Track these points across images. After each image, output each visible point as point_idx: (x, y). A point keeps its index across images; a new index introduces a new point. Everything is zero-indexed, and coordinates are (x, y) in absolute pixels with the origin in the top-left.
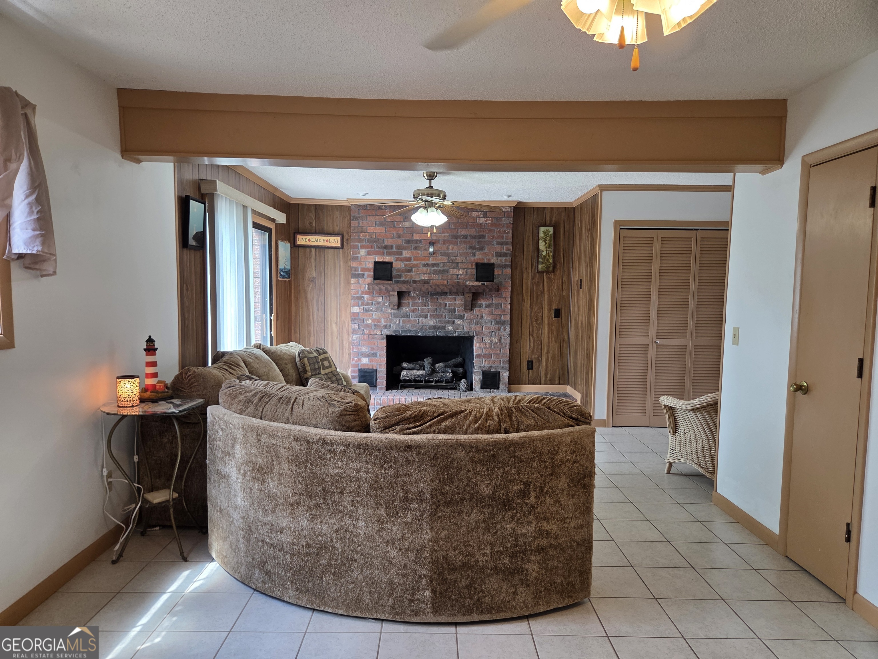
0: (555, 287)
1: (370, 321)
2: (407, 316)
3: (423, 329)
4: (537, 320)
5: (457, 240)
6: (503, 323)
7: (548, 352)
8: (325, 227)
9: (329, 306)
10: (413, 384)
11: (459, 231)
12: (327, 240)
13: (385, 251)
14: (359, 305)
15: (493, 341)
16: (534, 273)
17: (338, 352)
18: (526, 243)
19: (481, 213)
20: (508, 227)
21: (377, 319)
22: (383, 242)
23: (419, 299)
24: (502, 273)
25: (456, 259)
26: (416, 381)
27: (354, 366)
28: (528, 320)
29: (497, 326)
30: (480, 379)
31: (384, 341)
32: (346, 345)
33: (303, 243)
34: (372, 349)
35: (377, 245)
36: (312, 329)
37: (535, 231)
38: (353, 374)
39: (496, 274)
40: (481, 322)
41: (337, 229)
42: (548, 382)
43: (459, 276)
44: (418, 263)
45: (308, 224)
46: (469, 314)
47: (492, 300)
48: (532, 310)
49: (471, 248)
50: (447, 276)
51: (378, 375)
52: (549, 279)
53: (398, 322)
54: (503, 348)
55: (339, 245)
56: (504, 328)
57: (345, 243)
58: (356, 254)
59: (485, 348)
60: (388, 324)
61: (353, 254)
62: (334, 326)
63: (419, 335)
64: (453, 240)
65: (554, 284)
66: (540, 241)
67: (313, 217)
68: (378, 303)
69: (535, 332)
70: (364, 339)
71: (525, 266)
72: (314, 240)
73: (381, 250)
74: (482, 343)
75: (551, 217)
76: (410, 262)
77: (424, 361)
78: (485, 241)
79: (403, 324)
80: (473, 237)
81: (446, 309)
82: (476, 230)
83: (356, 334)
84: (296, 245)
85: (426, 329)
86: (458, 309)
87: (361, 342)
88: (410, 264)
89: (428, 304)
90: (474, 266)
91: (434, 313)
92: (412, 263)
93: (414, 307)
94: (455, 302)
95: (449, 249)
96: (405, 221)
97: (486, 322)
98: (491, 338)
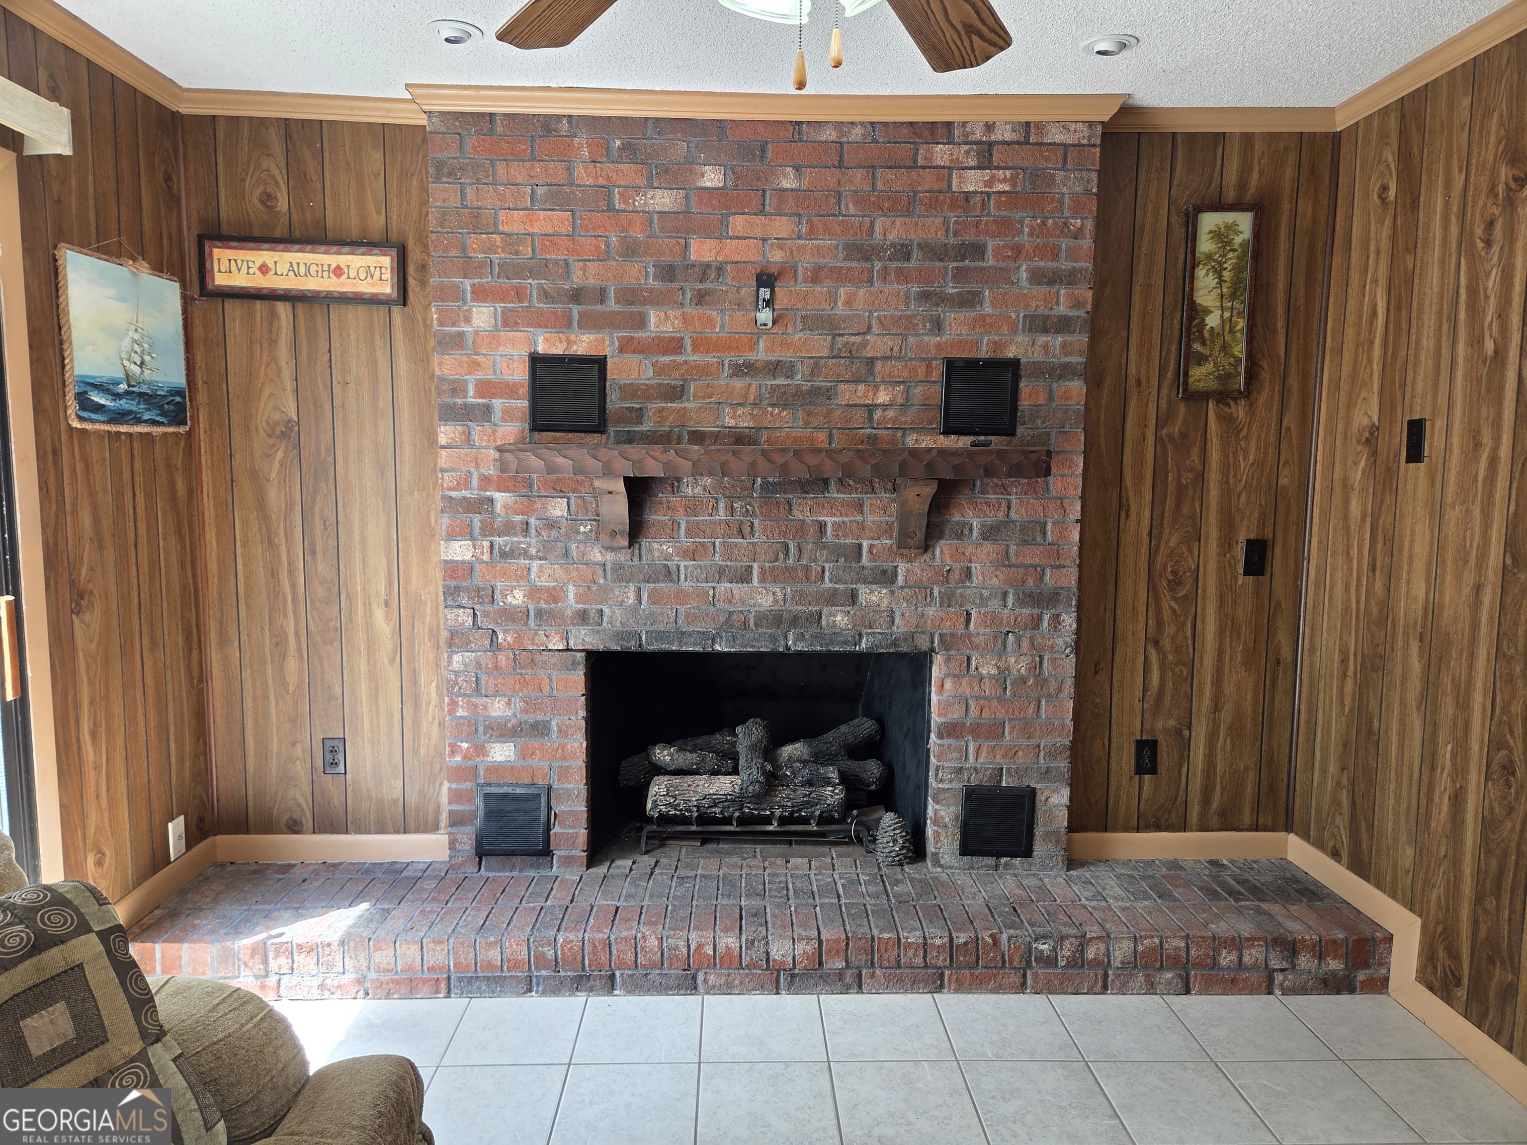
0: (1251, 457)
1: (517, 598)
2: (670, 574)
3: (732, 626)
4: (1175, 583)
5: (868, 265)
6: (1051, 599)
7: (1216, 708)
8: (329, 214)
9: (356, 535)
10: (694, 828)
11: (878, 228)
12: (338, 268)
13: (576, 310)
14: (471, 533)
15: (1008, 669)
16: (1169, 402)
17: (397, 716)
18: (1139, 279)
19: (967, 152)
20: (1078, 209)
21: (548, 589)
22: (567, 274)
23: (715, 508)
24: (1051, 398)
25: (864, 345)
26: (704, 819)
27: (457, 774)
28: (1143, 585)
29: (1026, 611)
30: (957, 818)
31: (578, 677)
32: (430, 689)
33: (239, 280)
34: (530, 705)
35: (540, 287)
36: (291, 628)
37: (1179, 232)
38: (455, 807)
39: (1024, 403)
40: (962, 595)
41: (377, 222)
42: (1214, 821)
43: (878, 414)
44: (710, 359)
45: (256, 201)
46: (918, 567)
47: (1009, 508)
48: (1158, 546)
49: (925, 296)
50: (830, 412)
51: (557, 808)
52: (1228, 421)
53: (631, 600)
54: (1049, 696)
55: (386, 288)
56: (1056, 620)
57: (412, 282)
58: (454, 325)
59: (977, 698)
60: (593, 608)
61: (441, 324)
62: (379, 613)
63: (718, 648)
64: (854, 264)
65: (1248, 444)
66: (1200, 272)
67: (275, 172)
68: (551, 524)
69: (1170, 630)
70: (497, 668)
71: (1133, 370)
72: (283, 268)
73: (560, 307)
74: (965, 681)
75: (1245, 170)
76: (679, 358)
77: (736, 736)
78: (984, 268)
79: (654, 608)
80: (935, 252)
81: (823, 548)
82: (946, 222)
83: (465, 646)
84: (210, 286)
85: (745, 625)
86: (871, 547)
87: (484, 678)
88: (675, 366)
89: (752, 526)
90: (938, 371)
91: (776, 560)
92: (686, 362)
93: (698, 540)
94: (859, 518)
95: (836, 304)
96: (655, 185)
97: (981, 594)
98: (1000, 659)
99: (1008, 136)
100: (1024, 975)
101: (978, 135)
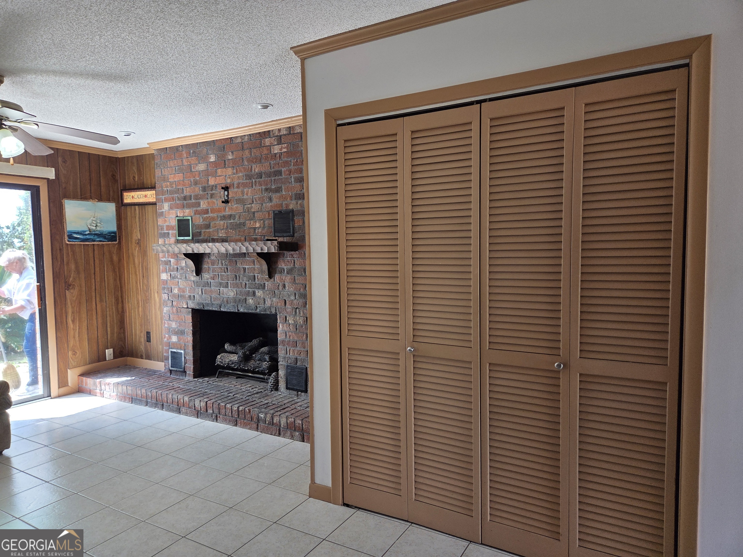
1: (176, 291)
2: (208, 284)
3: (224, 302)
5: (251, 181)
8: (145, 181)
11: (253, 168)
12: (146, 195)
13: (185, 203)
14: (166, 271)
15: (297, 321)
19: (274, 140)
21: (182, 289)
22: (183, 192)
23: (218, 263)
24: (304, 223)
25: (252, 207)
27: (166, 344)
29: (301, 300)
30: (285, 375)
31: (190, 317)
33: (129, 201)
34: (180, 325)
35: (178, 197)
36: (140, 299)
38: (165, 354)
39: (296, 225)
40: (283, 294)
41: (152, 182)
43: (257, 231)
44: (215, 215)
45: (132, 178)
46: (270, 283)
47: (294, 263)
49: (266, 190)
51: (186, 358)
53: (201, 292)
58: (161, 210)
59: (289, 332)
60: (192, 295)
61: (159, 209)
63: (221, 309)
64: (248, 181)
67: (135, 170)
68: (181, 268)
70: (173, 312)
72: (136, 197)
73: (182, 202)
74: (285, 325)
77: (250, 342)
78: (282, 179)
79: (205, 295)
80: (268, 175)
81: (245, 276)
82: (270, 163)
83: (167, 305)
84: (122, 204)
85: (227, 302)
86: (258, 276)
87: (171, 315)
88: (207, 218)
89: (227, 269)
90: (272, 215)
91: (234, 281)
92: (209, 216)
93: (214, 273)
94: (253, 266)
95: (244, 195)
96: (200, 163)
97: (288, 294)
98: (294, 317)
99: (285, 132)
100: (258, 425)
101: (277, 134)
